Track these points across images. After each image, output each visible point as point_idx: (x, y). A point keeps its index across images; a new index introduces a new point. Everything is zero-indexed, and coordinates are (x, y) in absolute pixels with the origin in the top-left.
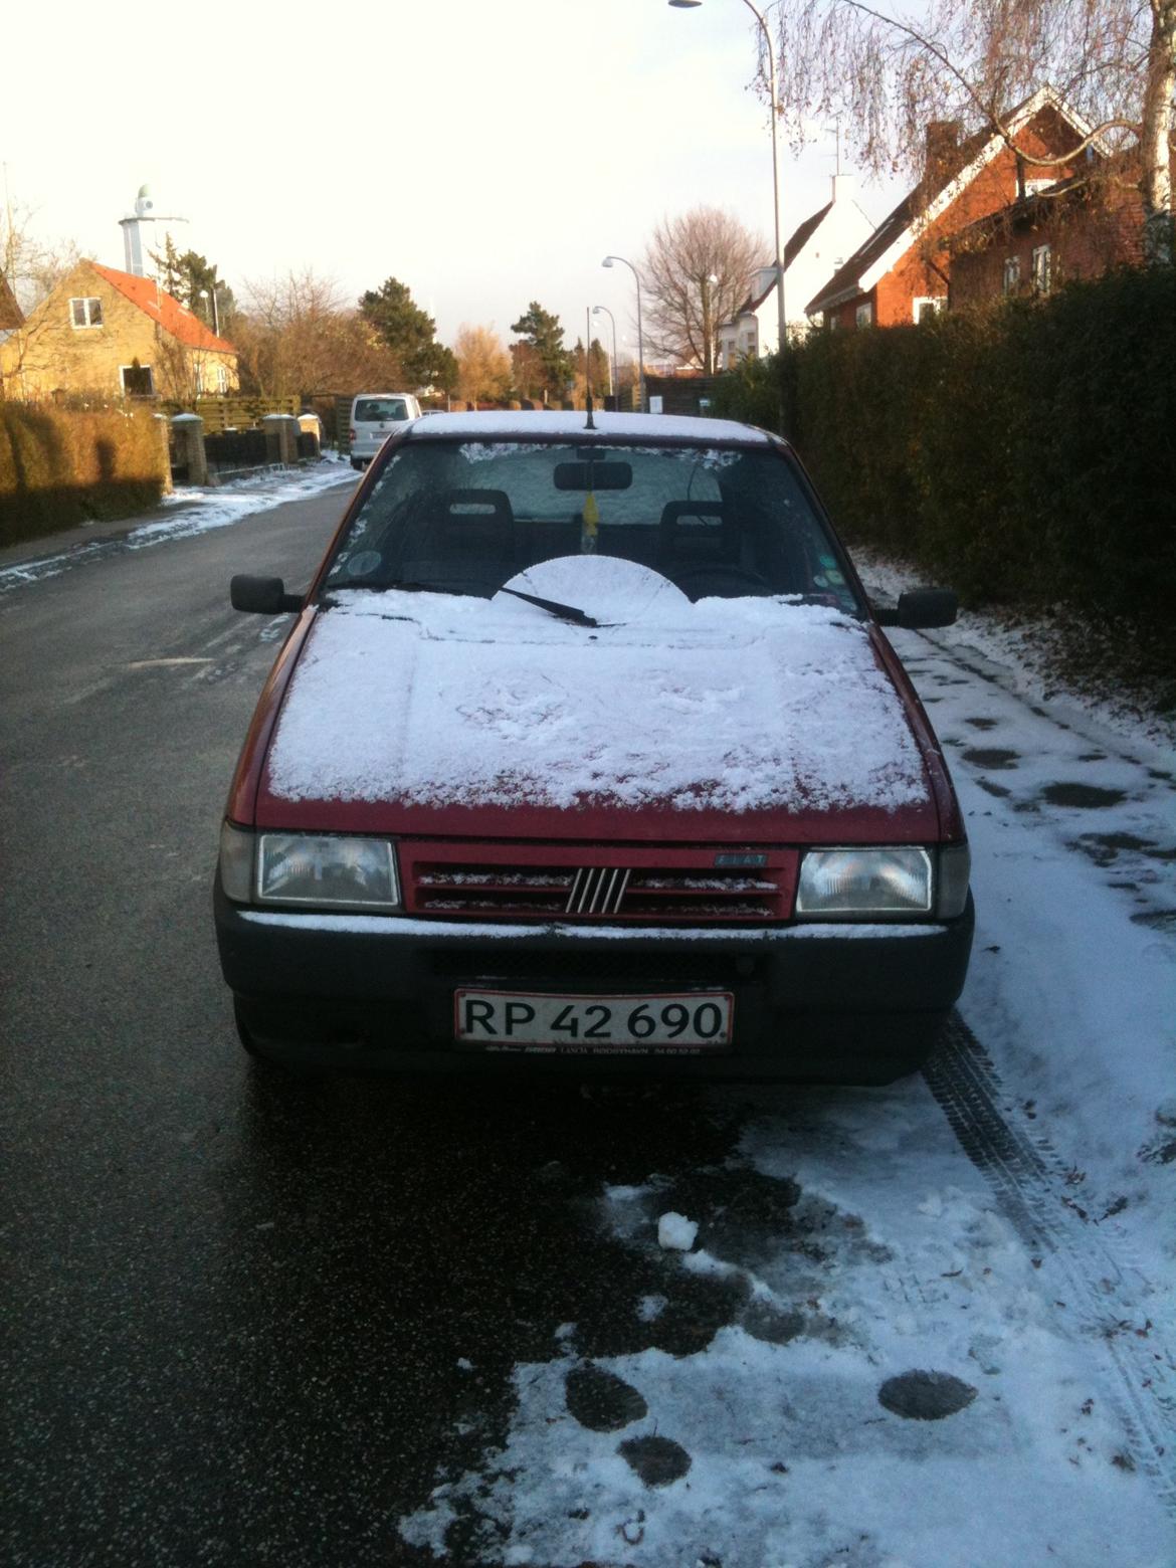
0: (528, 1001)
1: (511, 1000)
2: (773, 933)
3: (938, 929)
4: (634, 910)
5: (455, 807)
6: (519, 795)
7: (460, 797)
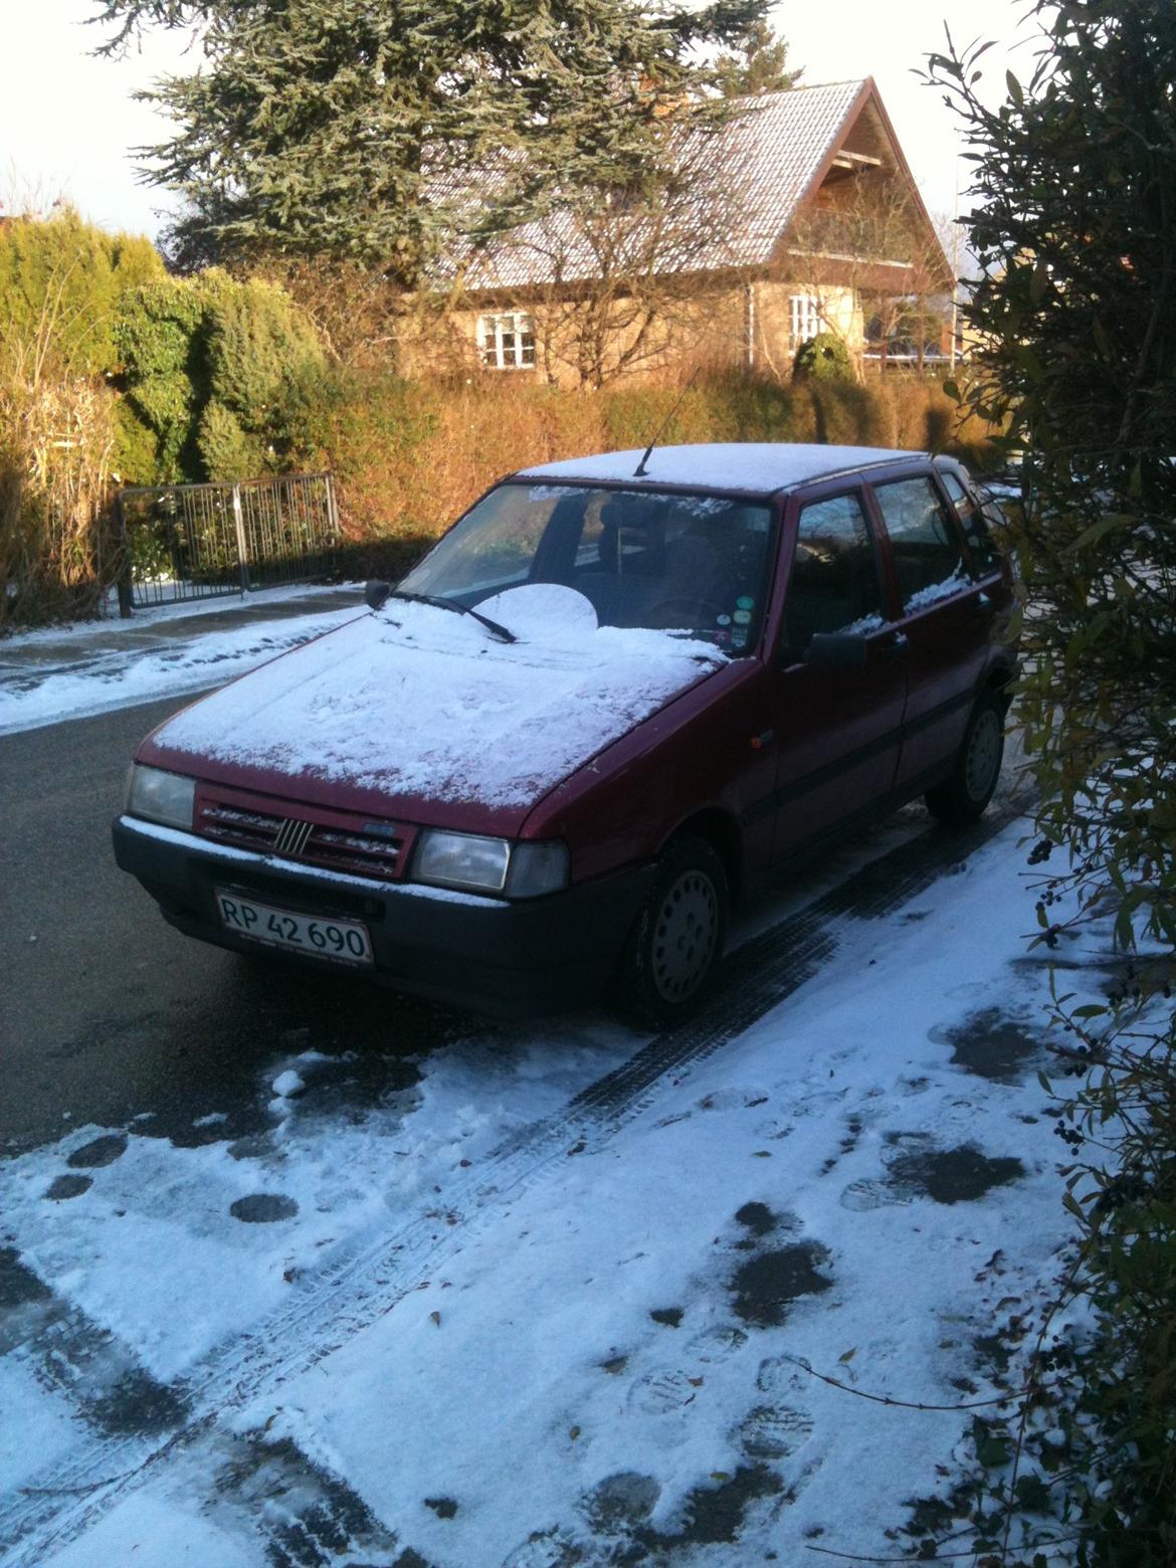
0: (253, 907)
1: (247, 904)
2: (393, 887)
3: (502, 904)
4: (312, 853)
5: (234, 764)
6: (271, 762)
7: (240, 759)
